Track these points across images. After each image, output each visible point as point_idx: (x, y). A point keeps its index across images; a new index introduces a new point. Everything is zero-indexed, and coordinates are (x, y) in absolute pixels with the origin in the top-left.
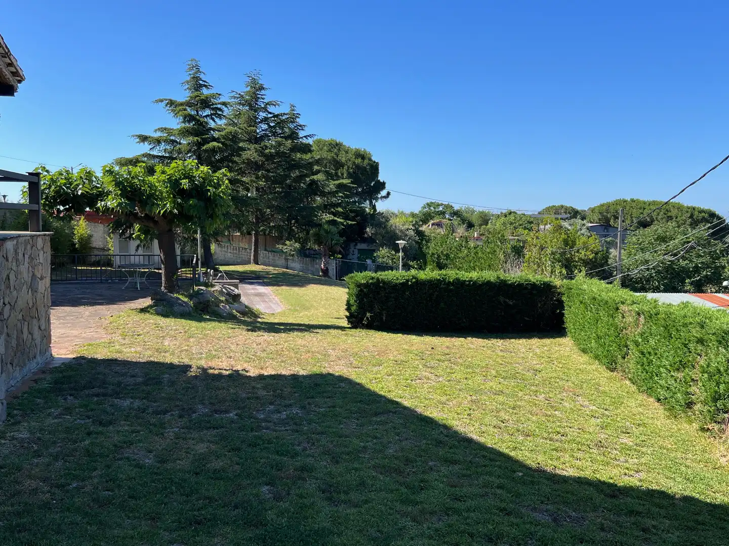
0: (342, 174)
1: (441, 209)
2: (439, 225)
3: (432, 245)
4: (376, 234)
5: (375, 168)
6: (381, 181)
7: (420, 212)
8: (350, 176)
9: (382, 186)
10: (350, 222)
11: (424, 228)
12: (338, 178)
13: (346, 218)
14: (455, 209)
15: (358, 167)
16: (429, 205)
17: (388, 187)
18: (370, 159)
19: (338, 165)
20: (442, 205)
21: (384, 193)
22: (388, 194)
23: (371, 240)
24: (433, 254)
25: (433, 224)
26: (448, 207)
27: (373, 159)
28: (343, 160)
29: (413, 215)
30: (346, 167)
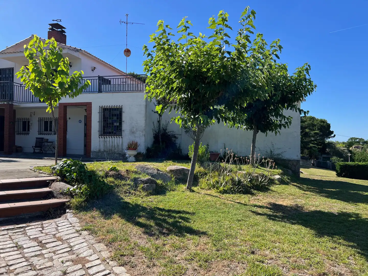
0: (315, 129)
1: (358, 140)
2: (357, 147)
3: (357, 156)
4: (330, 151)
5: (329, 126)
6: (332, 131)
7: (347, 142)
8: (318, 129)
9: (332, 132)
10: (319, 147)
11: (351, 149)
12: (314, 130)
13: (318, 145)
14: (365, 140)
15: (322, 126)
16: (352, 139)
17: (334, 133)
18: (327, 123)
19: (313, 125)
20: (358, 138)
21: (333, 135)
22: (335, 136)
23: (328, 154)
24: (358, 159)
25: (355, 147)
26: (361, 139)
27: (328, 122)
28: (316, 123)
29: (344, 143)
30: (317, 126)
